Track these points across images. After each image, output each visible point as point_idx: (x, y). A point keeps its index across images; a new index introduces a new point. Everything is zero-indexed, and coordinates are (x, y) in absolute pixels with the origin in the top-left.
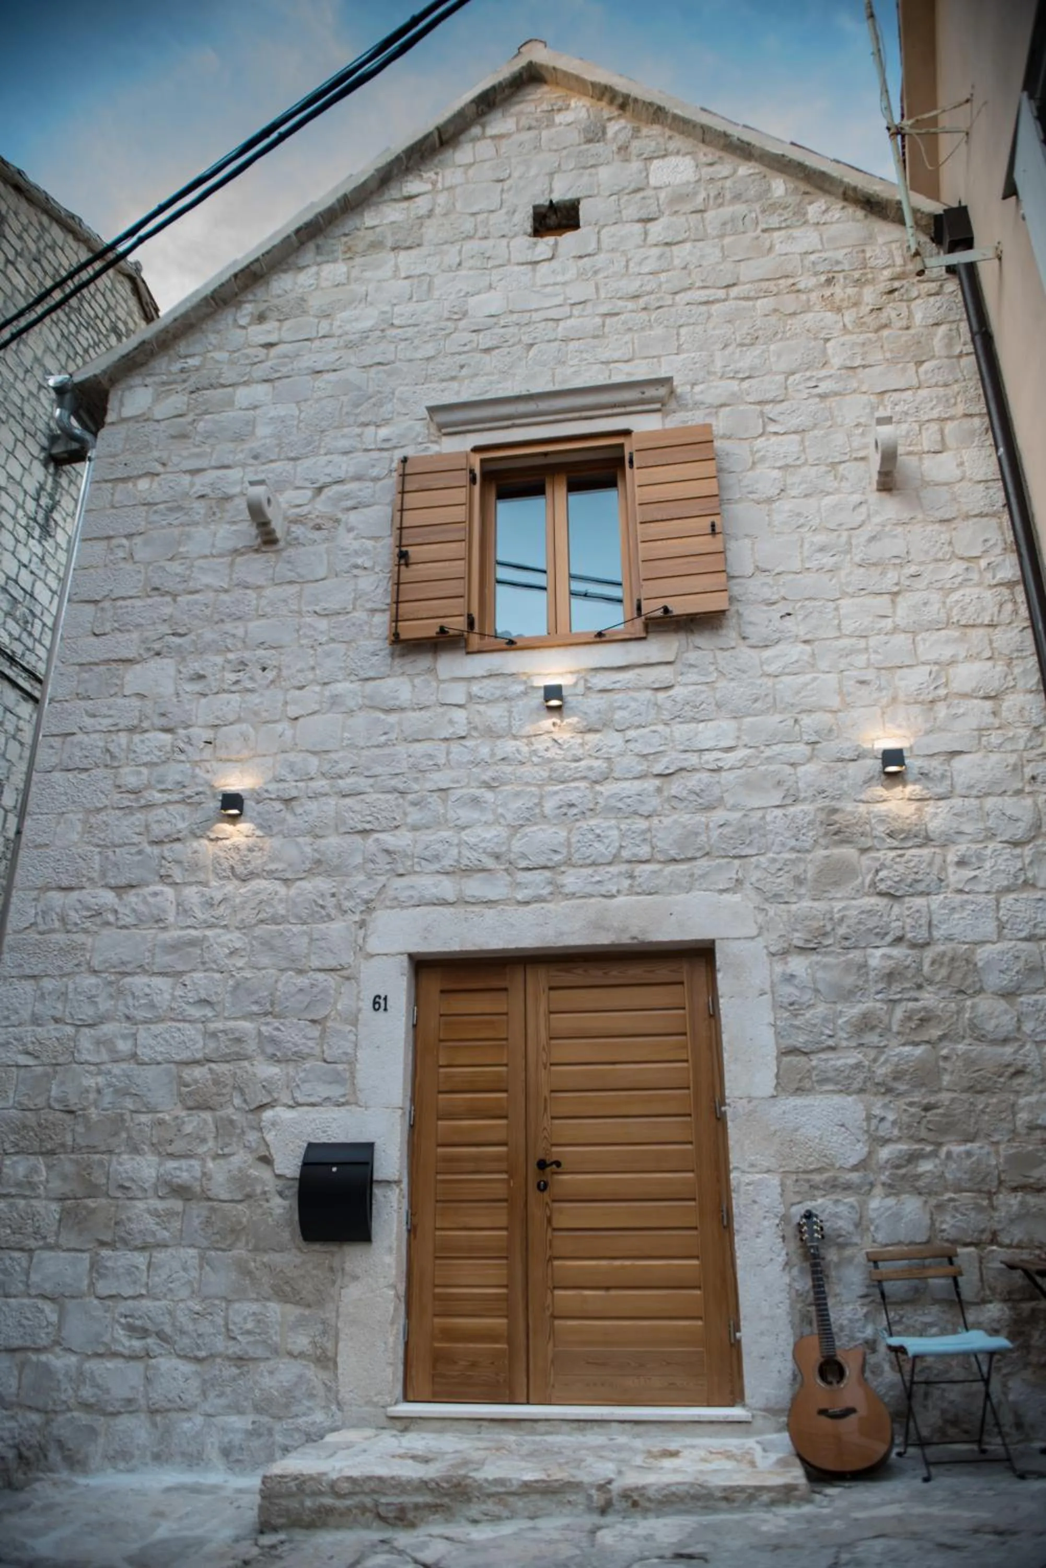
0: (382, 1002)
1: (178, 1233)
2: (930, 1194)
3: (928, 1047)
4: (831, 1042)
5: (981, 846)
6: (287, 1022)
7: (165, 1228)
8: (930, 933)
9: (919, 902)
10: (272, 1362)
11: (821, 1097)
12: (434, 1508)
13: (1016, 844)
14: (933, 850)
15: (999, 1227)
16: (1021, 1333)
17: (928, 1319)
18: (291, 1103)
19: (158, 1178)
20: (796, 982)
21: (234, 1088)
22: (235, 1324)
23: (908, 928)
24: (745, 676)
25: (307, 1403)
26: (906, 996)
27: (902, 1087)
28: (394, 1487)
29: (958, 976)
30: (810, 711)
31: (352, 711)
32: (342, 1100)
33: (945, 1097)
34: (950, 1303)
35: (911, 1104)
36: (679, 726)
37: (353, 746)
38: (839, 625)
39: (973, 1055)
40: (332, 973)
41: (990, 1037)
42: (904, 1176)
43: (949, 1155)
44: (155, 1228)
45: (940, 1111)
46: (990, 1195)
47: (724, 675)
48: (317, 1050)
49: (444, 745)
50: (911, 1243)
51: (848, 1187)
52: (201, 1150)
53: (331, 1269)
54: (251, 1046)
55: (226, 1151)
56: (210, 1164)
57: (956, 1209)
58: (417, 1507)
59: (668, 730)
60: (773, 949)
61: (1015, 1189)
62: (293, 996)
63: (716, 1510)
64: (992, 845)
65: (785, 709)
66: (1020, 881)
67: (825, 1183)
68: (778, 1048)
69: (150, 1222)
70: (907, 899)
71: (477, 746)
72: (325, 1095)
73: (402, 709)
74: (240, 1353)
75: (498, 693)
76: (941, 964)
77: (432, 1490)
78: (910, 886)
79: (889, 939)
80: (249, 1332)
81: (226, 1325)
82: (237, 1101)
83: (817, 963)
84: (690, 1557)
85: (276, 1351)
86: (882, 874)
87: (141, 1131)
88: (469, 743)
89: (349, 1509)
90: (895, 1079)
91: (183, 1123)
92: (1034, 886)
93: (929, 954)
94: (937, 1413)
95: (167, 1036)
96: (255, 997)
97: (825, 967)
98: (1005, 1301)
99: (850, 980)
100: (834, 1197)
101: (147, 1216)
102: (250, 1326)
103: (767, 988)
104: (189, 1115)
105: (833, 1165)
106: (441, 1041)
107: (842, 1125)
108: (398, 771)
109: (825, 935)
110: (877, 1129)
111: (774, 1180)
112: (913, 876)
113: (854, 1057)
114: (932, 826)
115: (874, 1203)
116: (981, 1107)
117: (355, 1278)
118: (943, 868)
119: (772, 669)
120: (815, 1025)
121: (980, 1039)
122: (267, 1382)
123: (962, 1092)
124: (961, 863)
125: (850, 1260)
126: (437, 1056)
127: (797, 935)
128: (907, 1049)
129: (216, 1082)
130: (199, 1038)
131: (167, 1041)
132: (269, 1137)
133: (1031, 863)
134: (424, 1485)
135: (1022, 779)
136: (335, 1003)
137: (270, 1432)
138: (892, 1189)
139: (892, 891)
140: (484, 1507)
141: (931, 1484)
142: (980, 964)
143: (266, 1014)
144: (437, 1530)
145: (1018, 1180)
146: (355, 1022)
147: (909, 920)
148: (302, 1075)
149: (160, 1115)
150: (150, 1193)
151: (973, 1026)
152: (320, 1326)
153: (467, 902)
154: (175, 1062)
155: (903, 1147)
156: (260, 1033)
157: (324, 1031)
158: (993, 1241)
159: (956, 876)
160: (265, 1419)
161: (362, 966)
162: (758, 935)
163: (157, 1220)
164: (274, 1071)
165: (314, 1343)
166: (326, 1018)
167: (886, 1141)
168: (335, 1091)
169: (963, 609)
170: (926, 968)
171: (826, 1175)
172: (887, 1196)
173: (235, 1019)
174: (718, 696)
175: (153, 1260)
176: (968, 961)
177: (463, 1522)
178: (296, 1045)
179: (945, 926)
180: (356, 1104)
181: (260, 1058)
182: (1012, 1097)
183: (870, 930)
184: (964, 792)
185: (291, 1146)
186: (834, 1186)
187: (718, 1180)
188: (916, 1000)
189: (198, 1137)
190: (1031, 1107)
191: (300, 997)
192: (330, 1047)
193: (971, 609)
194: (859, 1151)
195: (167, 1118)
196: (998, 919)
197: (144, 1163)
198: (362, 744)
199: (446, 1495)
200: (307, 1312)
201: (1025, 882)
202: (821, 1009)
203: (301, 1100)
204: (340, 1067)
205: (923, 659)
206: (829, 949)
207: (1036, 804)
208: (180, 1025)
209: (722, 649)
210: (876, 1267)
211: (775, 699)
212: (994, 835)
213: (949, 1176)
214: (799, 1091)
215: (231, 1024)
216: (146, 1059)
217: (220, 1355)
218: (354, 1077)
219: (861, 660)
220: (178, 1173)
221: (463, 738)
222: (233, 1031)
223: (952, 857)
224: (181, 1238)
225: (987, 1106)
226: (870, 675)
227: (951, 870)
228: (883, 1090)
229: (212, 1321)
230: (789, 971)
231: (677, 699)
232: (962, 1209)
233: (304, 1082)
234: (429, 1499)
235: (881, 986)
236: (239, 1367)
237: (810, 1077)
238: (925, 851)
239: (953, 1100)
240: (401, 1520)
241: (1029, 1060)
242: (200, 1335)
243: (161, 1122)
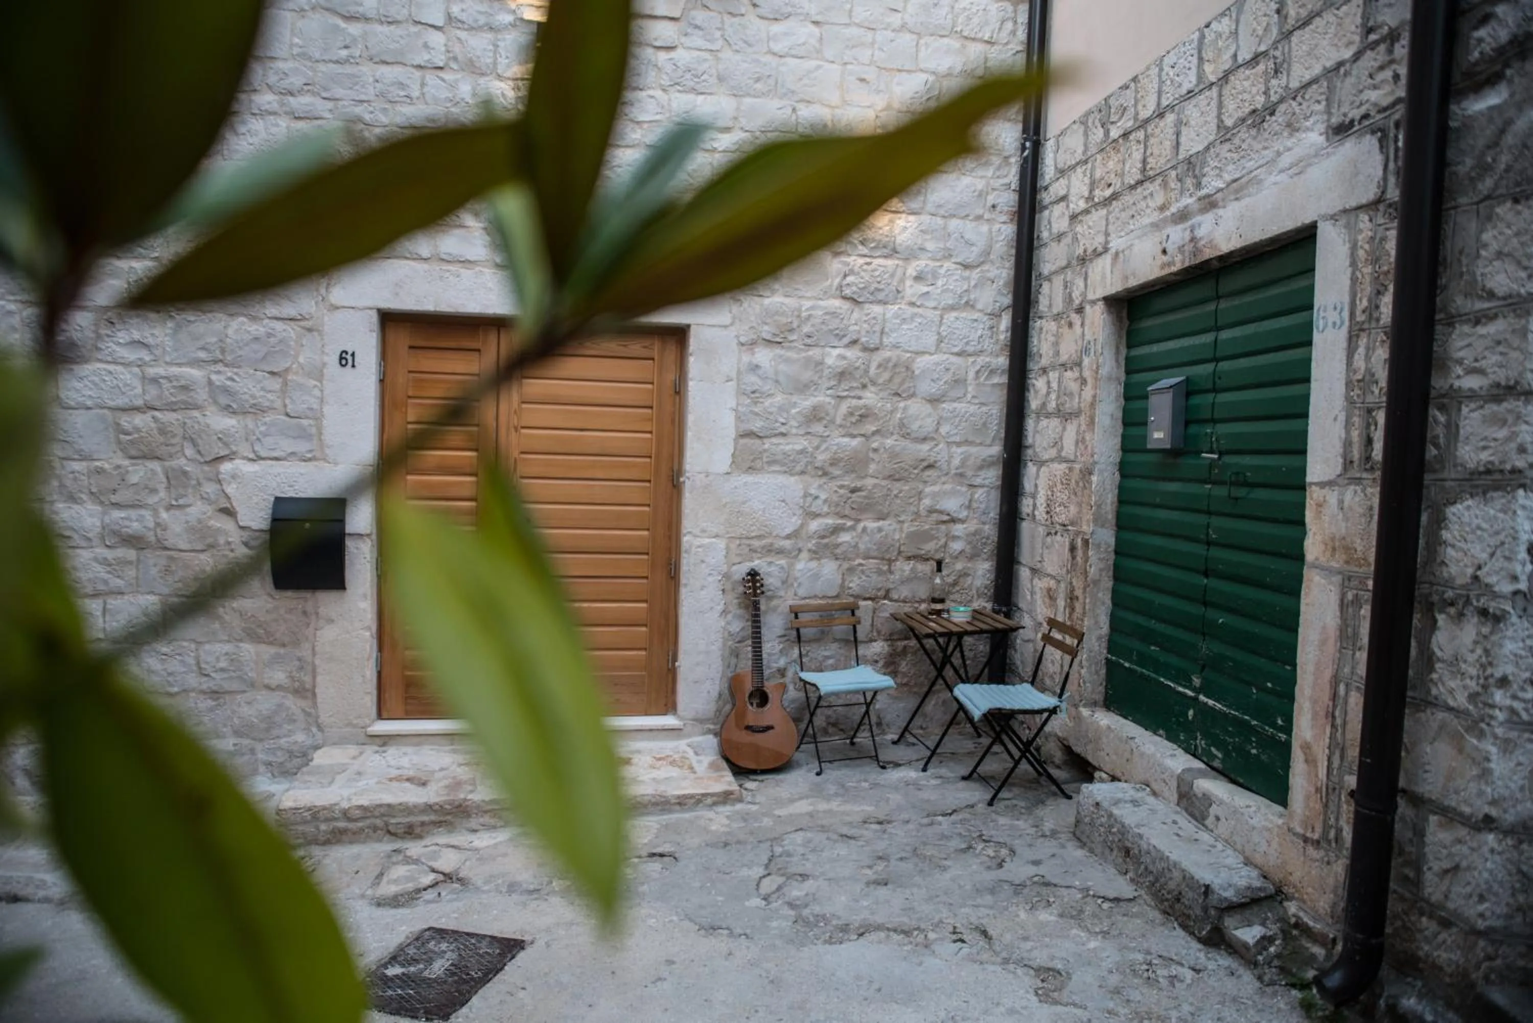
0: (349, 358)
1: (134, 581)
2: (844, 559)
3: (863, 439)
4: (783, 429)
5: (938, 264)
6: (241, 372)
7: (118, 577)
8: (881, 339)
9: (877, 309)
10: (248, 694)
11: (767, 475)
12: (438, 824)
13: (966, 267)
14: (897, 262)
15: (891, 586)
16: (893, 663)
17: (827, 653)
18: (252, 456)
19: (103, 528)
20: (760, 372)
21: (184, 438)
22: (207, 663)
23: (863, 333)
24: (750, 50)
25: (287, 727)
26: (852, 394)
27: (836, 472)
28: (401, 811)
29: (897, 380)
30: (808, 102)
31: (302, 10)
32: (309, 455)
33: (870, 482)
34: (847, 641)
35: (841, 487)
36: (678, 95)
37: (304, 56)
38: (851, 11)
39: (898, 449)
40: (292, 323)
41: (913, 435)
42: (826, 545)
43: (864, 529)
44: (107, 576)
45: (863, 494)
46: (890, 562)
47: (730, 45)
48: (278, 404)
49: (418, 74)
50: (824, 597)
51: (780, 552)
52: (152, 500)
53: (305, 613)
54: (202, 395)
55: (181, 502)
56: (164, 515)
57: (863, 572)
58: (423, 824)
59: (666, 97)
60: (743, 339)
61: (909, 558)
62: (247, 345)
63: (670, 811)
64: (947, 265)
65: (785, 94)
66: (963, 302)
67: (763, 547)
68: (737, 431)
69: (100, 571)
70: (867, 306)
71: (456, 81)
72: (290, 451)
73: (367, 19)
74: (215, 688)
75: (482, 20)
76: (886, 368)
77: (435, 811)
78: (872, 294)
79: (846, 340)
80: (222, 670)
81: (198, 663)
82: (189, 452)
83: (781, 356)
84: (662, 855)
85: (253, 685)
86: (850, 279)
87: (75, 479)
88: (448, 76)
89: (362, 830)
90: (831, 465)
91: (127, 472)
92: (973, 307)
93: (877, 358)
94: (824, 718)
95: (96, 379)
96: (201, 343)
97: (787, 360)
98: (887, 640)
99: (807, 375)
100: (769, 559)
101: (95, 564)
102: (222, 664)
103: (734, 375)
104: (133, 465)
105: (771, 534)
106: (409, 397)
107: (783, 501)
108: (363, 97)
109: (791, 330)
110: (810, 506)
111: (721, 544)
112: (876, 285)
113: (801, 443)
114: (900, 239)
115: (800, 566)
116: (895, 492)
117: (330, 621)
118: (902, 281)
119: (777, 47)
120: (771, 413)
121: (906, 436)
122: (245, 711)
123: (884, 479)
124: (918, 278)
125: (775, 609)
126: (406, 413)
127: (766, 328)
128: (846, 440)
129: (162, 431)
130: (137, 383)
131: (96, 384)
132: (230, 490)
133: (975, 286)
134: (429, 808)
135: (985, 206)
136: (296, 357)
137: (252, 751)
138: (816, 554)
139: (855, 297)
140: (481, 820)
141: (823, 776)
142: (917, 372)
143: (215, 362)
144: (442, 840)
145: (913, 551)
146: (320, 377)
147: (865, 326)
148: (263, 428)
149: (98, 464)
150: (96, 541)
151: (902, 425)
152: (297, 663)
153: (443, 260)
154: (109, 408)
155: (830, 521)
156: (210, 383)
157: (285, 383)
158: (886, 597)
159: (912, 290)
160: (246, 742)
161: (326, 319)
162: (732, 324)
163: (109, 569)
164: (228, 422)
165: (292, 678)
166: (287, 370)
167: (816, 516)
168: (302, 447)
169: (969, 19)
170: (873, 370)
171: (764, 542)
172: (811, 559)
173: (180, 365)
174: (720, 67)
175: (108, 606)
176: (907, 368)
177: (464, 831)
178: (253, 397)
179: (895, 335)
180: (325, 460)
181: (213, 408)
182: (921, 486)
183: (831, 331)
184: (933, 210)
185: (255, 499)
186: (770, 551)
187: (670, 537)
188: (860, 398)
189: (146, 487)
190: (934, 495)
191: (255, 346)
192: (293, 401)
193: (976, 20)
194: (795, 522)
195: (106, 466)
196: (939, 333)
197: (83, 512)
198: (317, 55)
199: (449, 814)
200: (282, 651)
201: (967, 303)
202: (779, 399)
203: (263, 454)
204: (305, 422)
205: (922, 66)
206: (793, 345)
207: (990, 231)
208: (111, 367)
209: (730, 13)
210: (796, 617)
211: (776, 83)
212: (951, 256)
213: (862, 546)
214: (751, 469)
215: (175, 370)
216: (72, 403)
217: (193, 690)
218: (321, 434)
219: (865, 55)
220: (127, 523)
221: (441, 68)
222: (177, 378)
223: (911, 271)
224: (138, 586)
225: (900, 492)
226: (871, 74)
227: (908, 283)
228: (820, 473)
229: (182, 661)
230: (755, 362)
231: (679, 64)
232: (868, 572)
233: (265, 435)
234: (433, 817)
235: (833, 383)
236: (215, 700)
237: (761, 458)
238: (890, 263)
239: (875, 486)
240: (410, 834)
241: (939, 457)
242: (170, 674)
243: (99, 471)
